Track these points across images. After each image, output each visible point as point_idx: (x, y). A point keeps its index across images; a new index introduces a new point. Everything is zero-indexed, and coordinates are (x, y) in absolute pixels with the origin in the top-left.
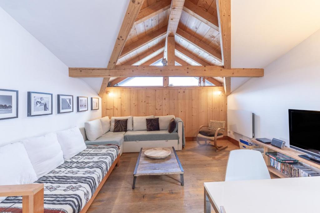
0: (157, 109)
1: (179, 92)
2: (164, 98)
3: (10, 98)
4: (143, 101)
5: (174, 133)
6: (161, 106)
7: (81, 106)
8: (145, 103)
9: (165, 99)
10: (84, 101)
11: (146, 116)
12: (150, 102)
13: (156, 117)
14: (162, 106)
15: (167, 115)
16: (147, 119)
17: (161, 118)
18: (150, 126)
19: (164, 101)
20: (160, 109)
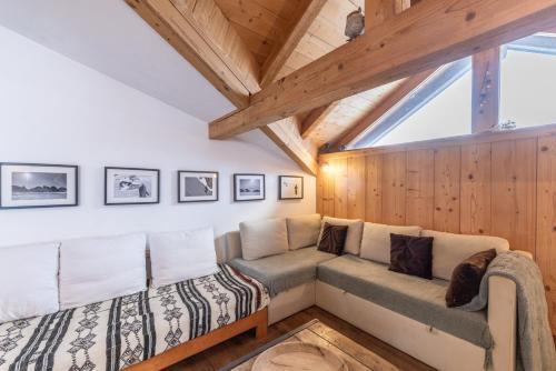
0: (438, 209)
1: (545, 149)
2: (465, 174)
3: (64, 177)
4: (398, 184)
5: (464, 313)
6: (454, 199)
7: (242, 191)
8: (403, 188)
9: (471, 177)
10: (252, 181)
11: (405, 225)
12: (417, 186)
13: (428, 233)
14: (457, 201)
15: (481, 232)
16: (392, 235)
17: (442, 238)
18: (399, 258)
19: (466, 184)
20: (451, 210)
